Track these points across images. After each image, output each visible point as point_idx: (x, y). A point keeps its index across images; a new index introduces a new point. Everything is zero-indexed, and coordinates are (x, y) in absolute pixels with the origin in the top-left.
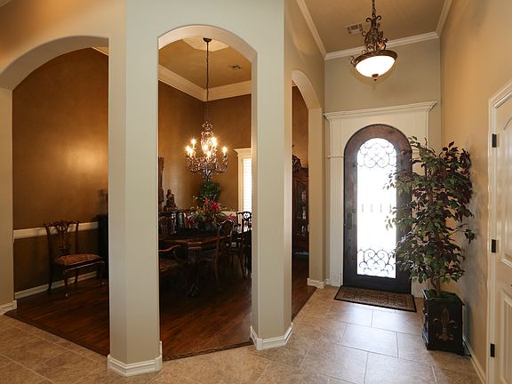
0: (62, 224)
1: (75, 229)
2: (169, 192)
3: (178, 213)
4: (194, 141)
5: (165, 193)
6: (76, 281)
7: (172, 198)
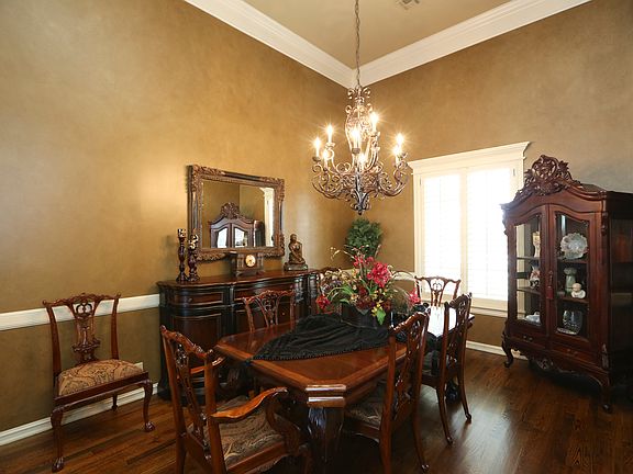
0: (83, 300)
1: (111, 311)
2: (293, 240)
3: (306, 278)
4: (330, 130)
5: (287, 241)
6: (115, 406)
7: (298, 250)
